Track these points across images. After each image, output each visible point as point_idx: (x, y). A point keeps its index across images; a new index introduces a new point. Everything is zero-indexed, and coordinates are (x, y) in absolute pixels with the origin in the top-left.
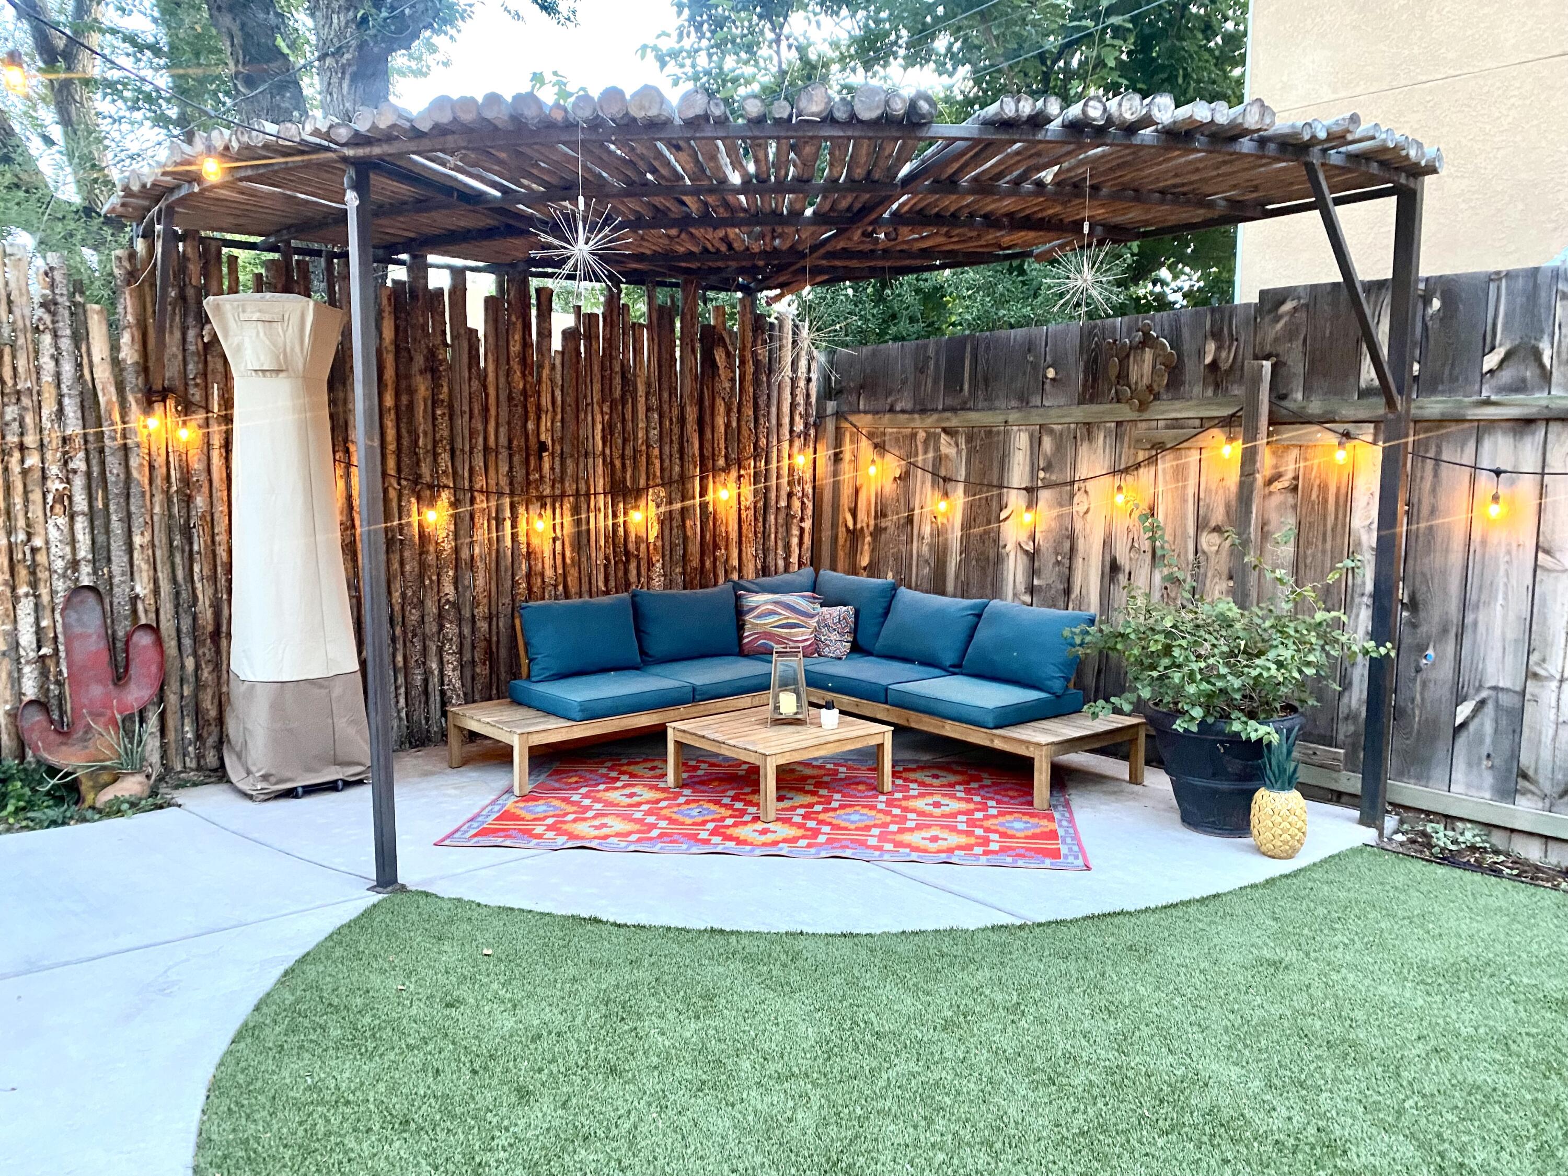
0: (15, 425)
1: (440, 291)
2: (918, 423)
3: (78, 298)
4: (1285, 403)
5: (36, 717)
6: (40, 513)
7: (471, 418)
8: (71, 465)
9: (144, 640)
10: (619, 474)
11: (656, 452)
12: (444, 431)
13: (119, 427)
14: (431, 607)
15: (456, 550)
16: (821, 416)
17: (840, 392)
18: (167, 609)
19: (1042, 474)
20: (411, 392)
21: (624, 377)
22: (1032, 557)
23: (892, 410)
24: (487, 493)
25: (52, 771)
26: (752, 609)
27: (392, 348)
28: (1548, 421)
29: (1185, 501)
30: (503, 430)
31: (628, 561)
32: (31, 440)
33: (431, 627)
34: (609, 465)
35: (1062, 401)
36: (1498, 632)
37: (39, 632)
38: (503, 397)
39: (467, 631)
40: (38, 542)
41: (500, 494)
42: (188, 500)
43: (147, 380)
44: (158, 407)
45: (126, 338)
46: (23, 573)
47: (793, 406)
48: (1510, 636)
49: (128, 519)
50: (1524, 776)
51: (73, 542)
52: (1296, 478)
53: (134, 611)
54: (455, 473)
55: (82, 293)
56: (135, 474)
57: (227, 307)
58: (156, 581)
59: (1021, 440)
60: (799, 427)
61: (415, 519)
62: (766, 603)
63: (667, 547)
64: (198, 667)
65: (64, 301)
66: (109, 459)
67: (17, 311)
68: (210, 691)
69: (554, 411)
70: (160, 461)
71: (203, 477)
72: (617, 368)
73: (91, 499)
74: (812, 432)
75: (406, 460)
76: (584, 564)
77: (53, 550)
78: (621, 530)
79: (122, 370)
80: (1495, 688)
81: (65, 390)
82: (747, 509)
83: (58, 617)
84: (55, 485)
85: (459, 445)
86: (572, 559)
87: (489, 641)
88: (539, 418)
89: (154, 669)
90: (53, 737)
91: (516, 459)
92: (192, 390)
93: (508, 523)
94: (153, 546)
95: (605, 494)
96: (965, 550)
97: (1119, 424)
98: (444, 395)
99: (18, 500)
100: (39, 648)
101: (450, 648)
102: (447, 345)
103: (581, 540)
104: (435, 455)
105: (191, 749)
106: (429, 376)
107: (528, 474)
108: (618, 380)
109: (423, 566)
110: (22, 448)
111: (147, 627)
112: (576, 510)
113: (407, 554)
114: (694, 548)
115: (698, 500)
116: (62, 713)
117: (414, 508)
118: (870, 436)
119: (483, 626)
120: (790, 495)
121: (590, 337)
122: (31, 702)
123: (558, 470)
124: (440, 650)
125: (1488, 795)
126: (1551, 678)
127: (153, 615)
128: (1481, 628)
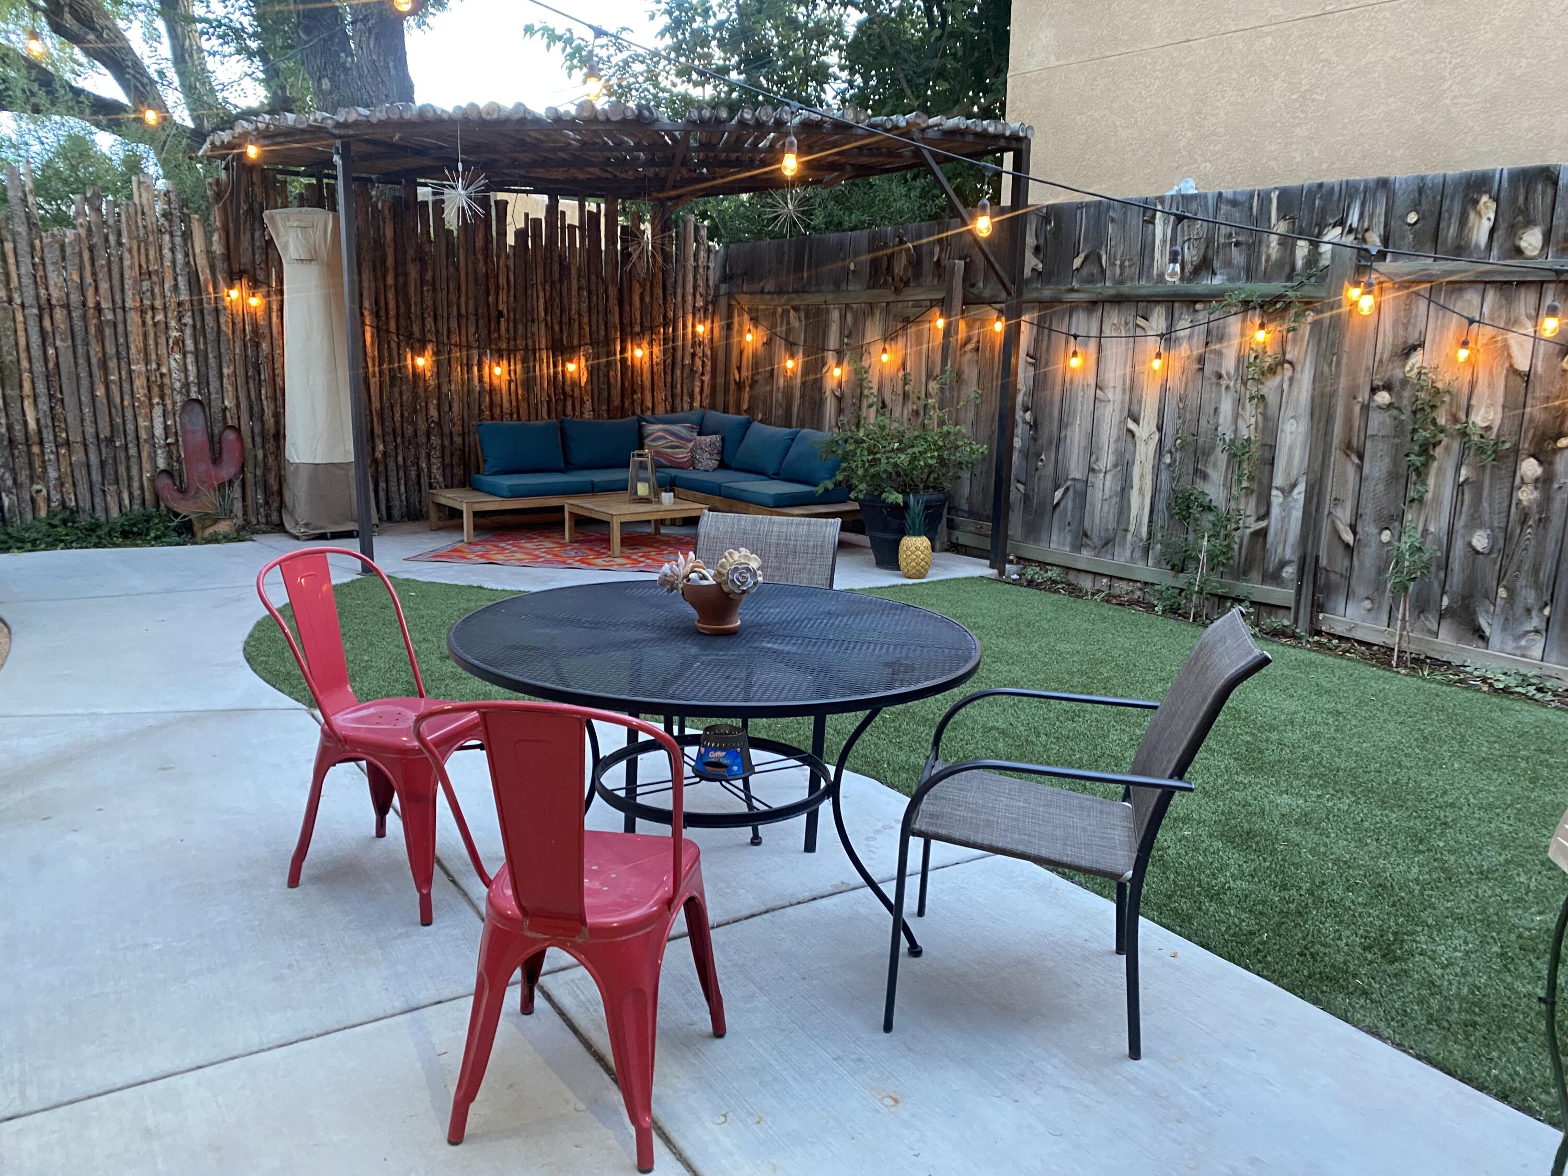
0: (149, 294)
1: (426, 203)
2: (776, 302)
3: (185, 211)
4: (972, 290)
5: (164, 481)
6: (165, 351)
7: (448, 293)
8: (184, 321)
9: (230, 436)
10: (557, 336)
11: (586, 319)
12: (429, 302)
13: (213, 296)
14: (422, 426)
15: (439, 387)
16: (716, 296)
17: (731, 278)
18: (245, 416)
19: (846, 340)
20: (406, 275)
21: (561, 263)
22: (840, 399)
23: (762, 292)
24: (460, 346)
25: (176, 515)
26: (649, 435)
27: (392, 244)
28: (1104, 302)
29: (921, 358)
30: (471, 303)
31: (565, 399)
32: (158, 303)
33: (422, 439)
34: (550, 328)
35: (858, 287)
36: (1076, 444)
37: (166, 427)
38: (471, 279)
39: (447, 443)
40: (164, 370)
41: (469, 347)
42: (257, 345)
43: (230, 265)
44: (237, 283)
45: (216, 237)
46: (156, 390)
47: (695, 288)
48: (1083, 444)
49: (219, 357)
50: (1085, 535)
51: (186, 370)
52: (978, 342)
53: (224, 418)
54: (437, 331)
55: (188, 208)
56: (223, 327)
57: (278, 219)
58: (237, 398)
59: (835, 315)
60: (700, 303)
61: (409, 362)
62: (658, 431)
63: (596, 391)
64: (265, 456)
65: (176, 213)
66: (207, 317)
67: (148, 219)
68: (273, 473)
69: (509, 290)
70: (239, 320)
71: (267, 331)
72: (556, 258)
73: (196, 343)
74: (710, 308)
75: (403, 322)
76: (532, 401)
77: (174, 375)
78: (560, 376)
79: (213, 258)
80: (1074, 479)
81: (178, 271)
82: (657, 364)
83: (177, 419)
84: (175, 334)
85: (440, 311)
86: (523, 396)
87: (463, 451)
88: (498, 294)
89: (237, 455)
90: (176, 494)
91: (481, 322)
92: (258, 272)
93: (476, 369)
94: (236, 376)
95: (547, 349)
96: (802, 396)
97: (888, 303)
98: (429, 276)
99: (151, 342)
100: (166, 438)
101: (435, 454)
102: (430, 241)
103: (529, 382)
104: (423, 319)
105: (262, 510)
106: (418, 263)
107: (489, 333)
108: (556, 267)
109: (415, 396)
110: (153, 308)
111: (232, 427)
112: (525, 360)
113: (404, 387)
114: (616, 393)
115: (618, 356)
116: (181, 482)
117: (409, 356)
118: (750, 311)
119: (458, 440)
120: (693, 355)
121: (537, 235)
122: (163, 471)
123: (512, 331)
124: (428, 455)
125: (1068, 549)
126: (1100, 471)
127: (236, 421)
128: (1068, 440)
